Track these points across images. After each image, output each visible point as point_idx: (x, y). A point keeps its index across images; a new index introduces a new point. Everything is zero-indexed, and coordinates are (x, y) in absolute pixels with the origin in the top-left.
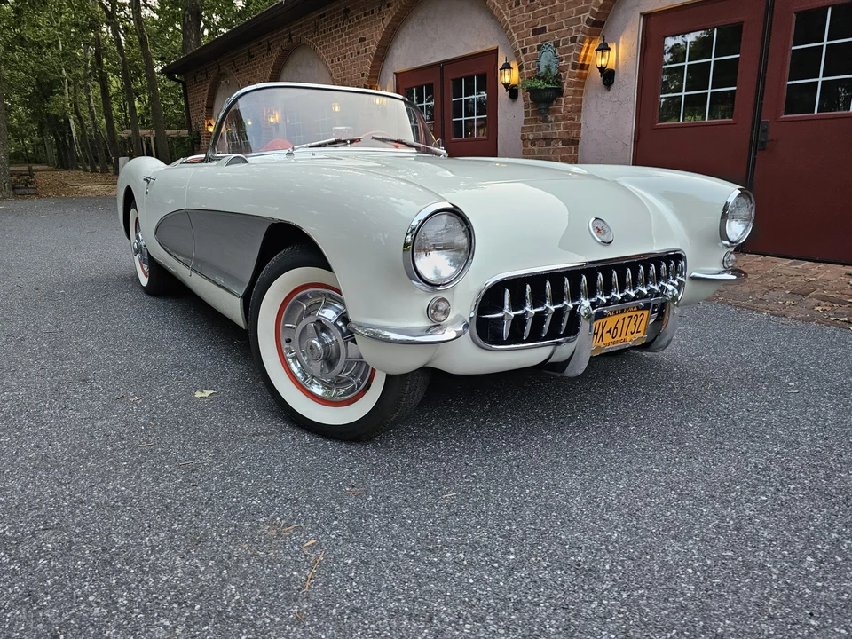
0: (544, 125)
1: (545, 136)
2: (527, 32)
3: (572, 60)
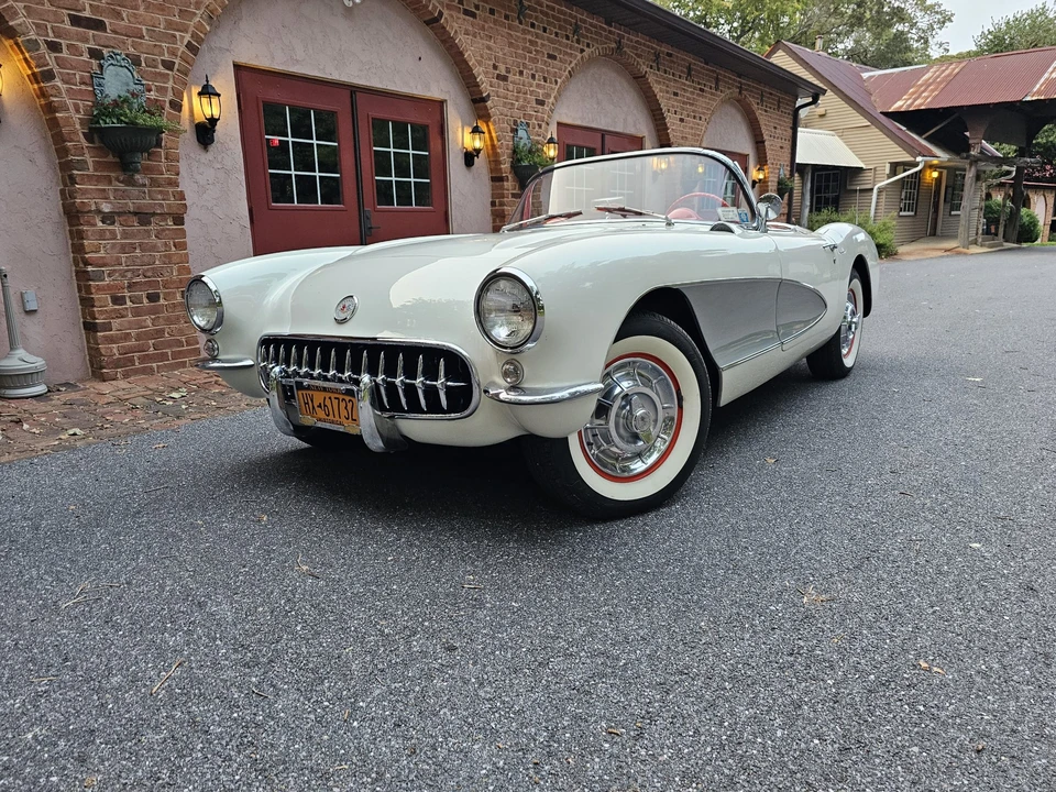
0: (134, 191)
1: (138, 208)
2: (55, 13)
3: (170, 96)
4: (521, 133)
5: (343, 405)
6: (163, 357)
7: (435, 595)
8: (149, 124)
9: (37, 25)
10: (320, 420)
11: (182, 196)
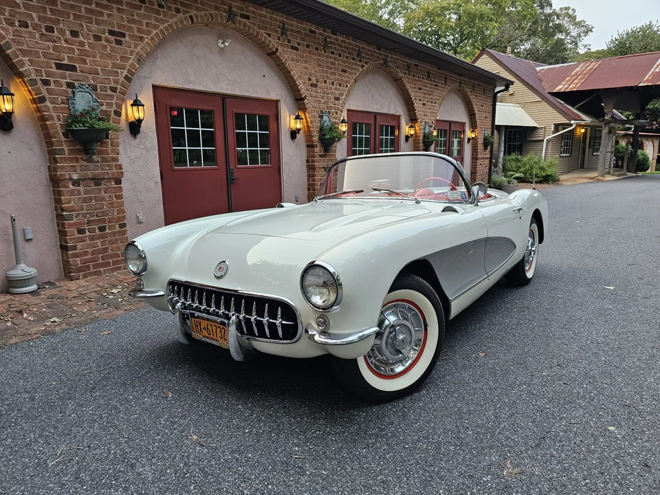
0: (92, 165)
1: (94, 176)
2: (47, 63)
3: (114, 108)
4: (325, 118)
5: (218, 330)
6: (107, 264)
7: (274, 463)
8: (101, 127)
9: (36, 70)
10: (204, 337)
11: (120, 167)
